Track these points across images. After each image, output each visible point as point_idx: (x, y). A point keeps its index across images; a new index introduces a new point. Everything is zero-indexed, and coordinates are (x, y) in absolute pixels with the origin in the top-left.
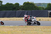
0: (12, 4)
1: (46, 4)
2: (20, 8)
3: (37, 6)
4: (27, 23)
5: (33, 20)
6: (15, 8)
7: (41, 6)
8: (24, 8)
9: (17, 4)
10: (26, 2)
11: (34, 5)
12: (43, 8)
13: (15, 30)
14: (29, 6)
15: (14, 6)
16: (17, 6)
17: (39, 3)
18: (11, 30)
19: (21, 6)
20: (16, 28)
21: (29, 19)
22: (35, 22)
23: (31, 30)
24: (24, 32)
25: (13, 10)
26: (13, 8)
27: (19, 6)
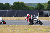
0: (3, 4)
1: (36, 4)
2: (11, 8)
3: (27, 6)
4: (29, 23)
5: (35, 19)
6: (5, 8)
7: (31, 6)
8: (14, 8)
9: (7, 4)
10: (16, 2)
11: (24, 5)
12: (33, 8)
13: (6, 29)
14: (19, 6)
15: (4, 6)
16: (7, 6)
17: (29, 3)
18: (2, 29)
19: (12, 6)
20: (7, 27)
21: (31, 19)
22: (37, 21)
23: (22, 29)
24: (14, 31)
25: (3, 10)
26: (3, 8)
27: (10, 6)
